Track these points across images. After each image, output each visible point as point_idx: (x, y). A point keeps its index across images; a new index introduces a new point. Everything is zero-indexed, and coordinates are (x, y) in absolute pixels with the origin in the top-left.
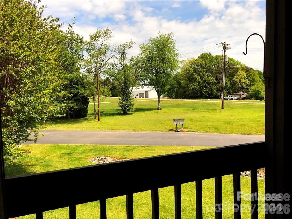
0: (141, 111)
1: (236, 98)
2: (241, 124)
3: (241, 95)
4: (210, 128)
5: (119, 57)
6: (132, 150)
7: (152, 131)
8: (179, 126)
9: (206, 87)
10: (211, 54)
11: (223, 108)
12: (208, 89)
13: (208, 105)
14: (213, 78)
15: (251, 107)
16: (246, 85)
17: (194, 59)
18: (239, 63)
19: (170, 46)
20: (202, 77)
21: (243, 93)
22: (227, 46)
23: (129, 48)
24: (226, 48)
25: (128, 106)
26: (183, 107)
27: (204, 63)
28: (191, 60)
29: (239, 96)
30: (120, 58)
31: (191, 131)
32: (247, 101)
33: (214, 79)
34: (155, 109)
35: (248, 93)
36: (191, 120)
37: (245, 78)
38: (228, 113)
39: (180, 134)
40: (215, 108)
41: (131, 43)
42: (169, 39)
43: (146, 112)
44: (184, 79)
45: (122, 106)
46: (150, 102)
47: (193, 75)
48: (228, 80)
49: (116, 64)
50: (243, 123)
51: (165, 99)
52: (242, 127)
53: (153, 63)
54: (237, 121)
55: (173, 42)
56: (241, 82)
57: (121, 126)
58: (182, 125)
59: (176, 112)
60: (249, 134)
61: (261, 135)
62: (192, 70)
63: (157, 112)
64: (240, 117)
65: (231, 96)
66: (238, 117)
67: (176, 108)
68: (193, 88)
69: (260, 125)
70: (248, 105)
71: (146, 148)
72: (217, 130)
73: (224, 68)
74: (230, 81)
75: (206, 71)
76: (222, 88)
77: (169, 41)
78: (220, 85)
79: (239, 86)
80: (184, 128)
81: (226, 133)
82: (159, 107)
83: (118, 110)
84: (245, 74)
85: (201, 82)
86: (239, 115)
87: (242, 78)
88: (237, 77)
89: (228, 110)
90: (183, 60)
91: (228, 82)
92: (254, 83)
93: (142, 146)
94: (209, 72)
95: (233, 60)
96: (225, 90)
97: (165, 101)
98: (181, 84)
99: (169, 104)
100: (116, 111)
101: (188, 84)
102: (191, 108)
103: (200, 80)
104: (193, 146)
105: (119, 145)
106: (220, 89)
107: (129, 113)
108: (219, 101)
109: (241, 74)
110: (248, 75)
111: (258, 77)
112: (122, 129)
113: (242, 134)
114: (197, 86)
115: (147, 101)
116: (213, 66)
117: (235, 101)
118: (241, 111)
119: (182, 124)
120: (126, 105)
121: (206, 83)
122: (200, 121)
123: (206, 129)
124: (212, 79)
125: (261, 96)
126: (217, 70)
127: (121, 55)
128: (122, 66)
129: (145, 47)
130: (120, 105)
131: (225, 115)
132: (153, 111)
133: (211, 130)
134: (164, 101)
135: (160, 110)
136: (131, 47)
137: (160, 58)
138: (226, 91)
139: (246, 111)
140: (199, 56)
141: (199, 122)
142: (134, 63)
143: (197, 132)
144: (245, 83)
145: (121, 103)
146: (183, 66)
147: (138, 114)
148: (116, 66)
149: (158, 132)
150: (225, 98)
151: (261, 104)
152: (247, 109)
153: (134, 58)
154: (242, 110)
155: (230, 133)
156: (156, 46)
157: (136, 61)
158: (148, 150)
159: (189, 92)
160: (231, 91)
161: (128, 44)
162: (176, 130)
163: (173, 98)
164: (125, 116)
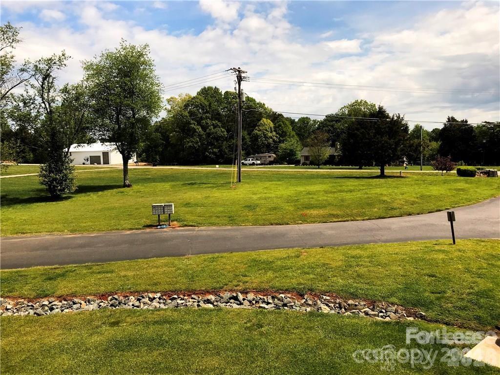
0: (89, 192)
1: (259, 162)
2: (270, 207)
3: (267, 157)
4: (218, 217)
5: (38, 84)
6: (63, 275)
7: (111, 230)
8: (163, 218)
9: (212, 144)
10: (218, 89)
11: (240, 181)
12: (215, 148)
13: (215, 175)
14: (223, 130)
15: (283, 178)
16: (274, 141)
17: (190, 97)
18: (262, 106)
19: (144, 69)
20: (204, 128)
21: (270, 155)
22: (243, 75)
23: (59, 67)
24: (241, 78)
25: (62, 183)
26: (172, 181)
27: (207, 103)
28: (185, 98)
29: (263, 160)
30: (40, 86)
31: (186, 226)
32: (276, 168)
33: (224, 132)
34: (119, 187)
35: (276, 155)
36: (187, 204)
37: (271, 130)
38: (249, 190)
39: (166, 232)
40: (228, 181)
41: (63, 57)
42: (141, 55)
43: (100, 193)
44: (175, 131)
45: (47, 183)
46: (110, 172)
47: (190, 123)
48: (246, 133)
49: (32, 97)
50: (273, 205)
51: (140, 165)
52: (272, 213)
53: (110, 97)
54: (263, 202)
55: (150, 62)
56: (266, 137)
57: (45, 223)
58: (169, 215)
59: (159, 191)
60: (283, 225)
61: (301, 224)
62: (188, 115)
63: (121, 192)
64: (268, 195)
65: (252, 160)
66: (264, 196)
67: (160, 182)
68: (190, 146)
69: (298, 208)
70: (278, 173)
71: (94, 268)
72: (232, 220)
73: (240, 113)
74: (249, 134)
75: (210, 118)
76: (237, 146)
77: (142, 59)
78: (234, 141)
79: (263, 143)
80: (174, 221)
81: (247, 224)
82: (127, 182)
83: (41, 190)
84: (272, 123)
85: (204, 136)
86: (265, 191)
87: (268, 130)
88: (261, 128)
89: (248, 183)
90: (172, 98)
91: (247, 137)
92: (284, 138)
93: (86, 264)
94: (216, 119)
95: (253, 100)
96: (243, 150)
97: (140, 171)
98: (170, 140)
99: (147, 175)
100: (36, 192)
101: (181, 139)
102: (187, 182)
103: (202, 132)
104: (189, 255)
105: (35, 267)
106: (234, 149)
107: (64, 196)
108: (233, 169)
109: (266, 123)
110: (277, 125)
111: (291, 128)
112: (46, 230)
113: (272, 225)
114: (197, 143)
115: (104, 171)
116: (221, 109)
117: (258, 168)
118: (268, 184)
119: (169, 213)
120: (55, 179)
121: (212, 138)
122: (203, 205)
123: (213, 220)
124: (222, 132)
125: (296, 158)
126: (229, 117)
127: (41, 79)
128: (46, 103)
129: (95, 67)
130: (44, 181)
131: (243, 193)
132: (115, 190)
133: (221, 220)
134: (137, 170)
135: (129, 189)
136: (64, 66)
137: (125, 90)
138: (244, 152)
139: (276, 184)
140: (199, 91)
141: (201, 206)
142: (70, 96)
143: (197, 226)
144: (271, 138)
145: (45, 176)
146: (171, 108)
147: (83, 198)
148: (32, 101)
149: (123, 231)
150: (242, 163)
151: (297, 171)
152: (277, 181)
153: (69, 87)
154: (270, 183)
155: (253, 225)
156: (116, 66)
157: (74, 92)
158: (99, 273)
159: (185, 153)
160: (251, 151)
161: (57, 59)
162: (158, 226)
163: (154, 165)
164: (54, 203)
